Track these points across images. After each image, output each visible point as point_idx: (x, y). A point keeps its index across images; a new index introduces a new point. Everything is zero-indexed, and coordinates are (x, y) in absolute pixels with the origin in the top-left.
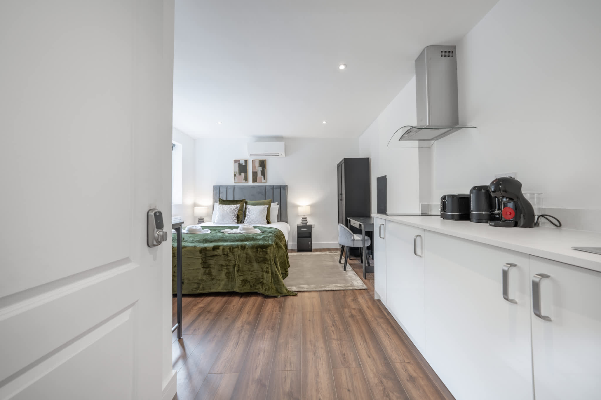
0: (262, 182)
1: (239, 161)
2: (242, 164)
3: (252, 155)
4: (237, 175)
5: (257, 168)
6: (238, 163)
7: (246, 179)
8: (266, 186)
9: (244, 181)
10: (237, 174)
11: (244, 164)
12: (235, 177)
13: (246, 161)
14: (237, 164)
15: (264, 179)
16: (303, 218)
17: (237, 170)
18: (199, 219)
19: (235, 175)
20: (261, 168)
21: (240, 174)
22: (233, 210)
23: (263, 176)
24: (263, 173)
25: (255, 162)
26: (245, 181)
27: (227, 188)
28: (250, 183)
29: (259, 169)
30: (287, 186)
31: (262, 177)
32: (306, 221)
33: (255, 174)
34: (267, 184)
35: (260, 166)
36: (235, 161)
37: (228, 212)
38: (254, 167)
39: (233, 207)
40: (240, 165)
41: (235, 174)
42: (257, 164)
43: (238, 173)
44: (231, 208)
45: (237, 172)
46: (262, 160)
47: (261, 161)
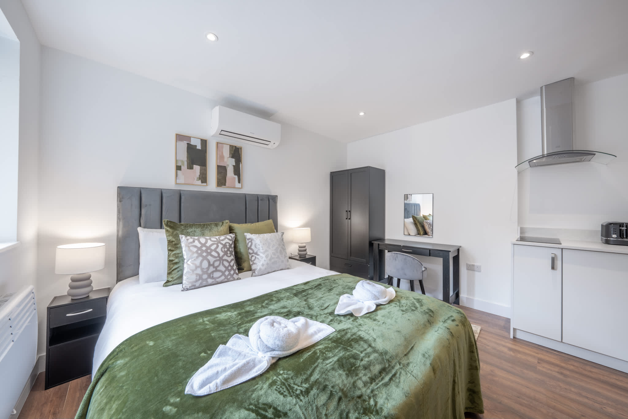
0: (234, 187)
1: (188, 138)
2: (196, 146)
3: (223, 133)
4: (182, 168)
5: (226, 160)
6: (186, 142)
7: (203, 178)
8: (245, 196)
9: (200, 181)
10: (183, 165)
11: (199, 147)
12: (179, 171)
13: (204, 142)
14: (183, 146)
15: (239, 182)
16: (300, 247)
17: (183, 156)
19: (178, 168)
20: (234, 160)
21: (190, 167)
22: (228, 247)
23: (236, 177)
24: (237, 171)
25: (222, 148)
26: (202, 182)
27: (161, 194)
28: (212, 186)
29: (230, 163)
30: (277, 196)
31: (235, 178)
32: (305, 250)
33: (222, 170)
34: (244, 191)
35: (232, 157)
36: (180, 137)
37: (221, 254)
38: (220, 157)
39: (227, 240)
40: (191, 148)
41: (179, 165)
42: (226, 152)
43: (186, 163)
44: (223, 242)
45: (183, 162)
46: (236, 147)
47: (234, 148)
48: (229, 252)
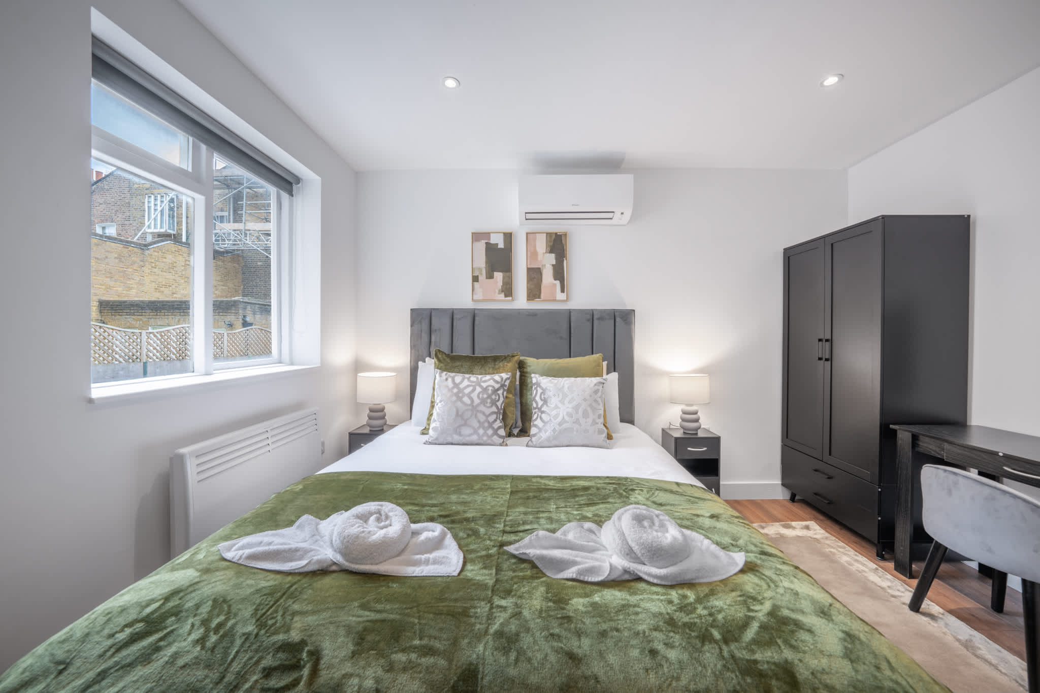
0: (555, 300)
1: (487, 235)
2: (497, 244)
3: (529, 216)
4: (480, 278)
5: (540, 257)
6: (484, 242)
7: (508, 290)
8: (570, 312)
9: (502, 295)
10: (481, 274)
11: (501, 245)
12: (475, 283)
13: (508, 237)
14: (481, 246)
15: (563, 291)
16: (684, 413)
17: (481, 262)
18: (371, 410)
19: (475, 279)
20: (553, 256)
21: (490, 276)
22: (490, 392)
23: (558, 283)
24: (559, 273)
25: (535, 240)
26: (506, 296)
27: (452, 315)
28: (521, 301)
29: (548, 261)
30: (634, 311)
31: (555, 285)
32: (697, 421)
33: (534, 275)
34: (571, 305)
35: (551, 252)
36: (477, 237)
37: (477, 401)
38: (532, 254)
39: (491, 383)
40: (490, 249)
41: (475, 274)
42: (541, 245)
43: (484, 272)
44: (484, 385)
45: (480, 269)
46: (556, 233)
47: (554, 236)
48: (489, 401)
